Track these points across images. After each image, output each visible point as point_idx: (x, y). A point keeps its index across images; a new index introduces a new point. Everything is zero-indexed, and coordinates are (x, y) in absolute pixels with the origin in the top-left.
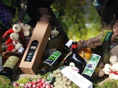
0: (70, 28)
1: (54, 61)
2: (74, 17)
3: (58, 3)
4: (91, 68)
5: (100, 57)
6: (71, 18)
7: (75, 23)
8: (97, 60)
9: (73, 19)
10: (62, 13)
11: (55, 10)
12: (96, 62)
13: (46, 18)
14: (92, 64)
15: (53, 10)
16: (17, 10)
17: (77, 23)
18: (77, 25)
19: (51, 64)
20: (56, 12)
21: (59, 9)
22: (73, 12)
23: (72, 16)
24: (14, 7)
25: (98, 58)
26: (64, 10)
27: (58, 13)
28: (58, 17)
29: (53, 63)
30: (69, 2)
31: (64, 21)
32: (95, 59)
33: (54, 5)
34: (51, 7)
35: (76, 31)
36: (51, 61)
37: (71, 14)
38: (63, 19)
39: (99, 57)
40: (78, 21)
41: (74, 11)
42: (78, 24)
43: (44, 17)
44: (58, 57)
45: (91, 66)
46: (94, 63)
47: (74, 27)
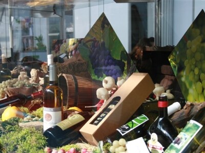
0: (191, 91)
1: (131, 129)
2: (196, 71)
3: (178, 53)
4: (178, 144)
5: (201, 126)
6: (192, 73)
7: (197, 82)
8: (194, 131)
9: (195, 74)
10: (181, 68)
11: (174, 63)
12: (191, 135)
13: (168, 80)
14: (182, 138)
15: (171, 64)
16: (126, 65)
17: (200, 80)
18: (199, 84)
19: (123, 133)
20: (175, 67)
21: (178, 61)
22: (194, 63)
23: (194, 71)
24: (123, 61)
25: (196, 128)
26: (184, 62)
27: (177, 68)
28: (177, 75)
29: (127, 132)
30: (191, 48)
31: (183, 79)
32: (190, 130)
33: (173, 55)
34: (169, 60)
35: (198, 94)
36: (127, 128)
37: (193, 67)
38: (182, 76)
39: (199, 127)
40: (201, 78)
41: (196, 61)
42: (201, 82)
43: (166, 78)
44: (140, 125)
45: (179, 142)
46: (186, 137)
47: (196, 88)
